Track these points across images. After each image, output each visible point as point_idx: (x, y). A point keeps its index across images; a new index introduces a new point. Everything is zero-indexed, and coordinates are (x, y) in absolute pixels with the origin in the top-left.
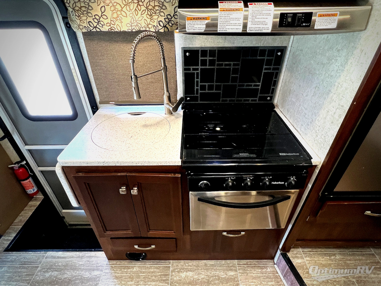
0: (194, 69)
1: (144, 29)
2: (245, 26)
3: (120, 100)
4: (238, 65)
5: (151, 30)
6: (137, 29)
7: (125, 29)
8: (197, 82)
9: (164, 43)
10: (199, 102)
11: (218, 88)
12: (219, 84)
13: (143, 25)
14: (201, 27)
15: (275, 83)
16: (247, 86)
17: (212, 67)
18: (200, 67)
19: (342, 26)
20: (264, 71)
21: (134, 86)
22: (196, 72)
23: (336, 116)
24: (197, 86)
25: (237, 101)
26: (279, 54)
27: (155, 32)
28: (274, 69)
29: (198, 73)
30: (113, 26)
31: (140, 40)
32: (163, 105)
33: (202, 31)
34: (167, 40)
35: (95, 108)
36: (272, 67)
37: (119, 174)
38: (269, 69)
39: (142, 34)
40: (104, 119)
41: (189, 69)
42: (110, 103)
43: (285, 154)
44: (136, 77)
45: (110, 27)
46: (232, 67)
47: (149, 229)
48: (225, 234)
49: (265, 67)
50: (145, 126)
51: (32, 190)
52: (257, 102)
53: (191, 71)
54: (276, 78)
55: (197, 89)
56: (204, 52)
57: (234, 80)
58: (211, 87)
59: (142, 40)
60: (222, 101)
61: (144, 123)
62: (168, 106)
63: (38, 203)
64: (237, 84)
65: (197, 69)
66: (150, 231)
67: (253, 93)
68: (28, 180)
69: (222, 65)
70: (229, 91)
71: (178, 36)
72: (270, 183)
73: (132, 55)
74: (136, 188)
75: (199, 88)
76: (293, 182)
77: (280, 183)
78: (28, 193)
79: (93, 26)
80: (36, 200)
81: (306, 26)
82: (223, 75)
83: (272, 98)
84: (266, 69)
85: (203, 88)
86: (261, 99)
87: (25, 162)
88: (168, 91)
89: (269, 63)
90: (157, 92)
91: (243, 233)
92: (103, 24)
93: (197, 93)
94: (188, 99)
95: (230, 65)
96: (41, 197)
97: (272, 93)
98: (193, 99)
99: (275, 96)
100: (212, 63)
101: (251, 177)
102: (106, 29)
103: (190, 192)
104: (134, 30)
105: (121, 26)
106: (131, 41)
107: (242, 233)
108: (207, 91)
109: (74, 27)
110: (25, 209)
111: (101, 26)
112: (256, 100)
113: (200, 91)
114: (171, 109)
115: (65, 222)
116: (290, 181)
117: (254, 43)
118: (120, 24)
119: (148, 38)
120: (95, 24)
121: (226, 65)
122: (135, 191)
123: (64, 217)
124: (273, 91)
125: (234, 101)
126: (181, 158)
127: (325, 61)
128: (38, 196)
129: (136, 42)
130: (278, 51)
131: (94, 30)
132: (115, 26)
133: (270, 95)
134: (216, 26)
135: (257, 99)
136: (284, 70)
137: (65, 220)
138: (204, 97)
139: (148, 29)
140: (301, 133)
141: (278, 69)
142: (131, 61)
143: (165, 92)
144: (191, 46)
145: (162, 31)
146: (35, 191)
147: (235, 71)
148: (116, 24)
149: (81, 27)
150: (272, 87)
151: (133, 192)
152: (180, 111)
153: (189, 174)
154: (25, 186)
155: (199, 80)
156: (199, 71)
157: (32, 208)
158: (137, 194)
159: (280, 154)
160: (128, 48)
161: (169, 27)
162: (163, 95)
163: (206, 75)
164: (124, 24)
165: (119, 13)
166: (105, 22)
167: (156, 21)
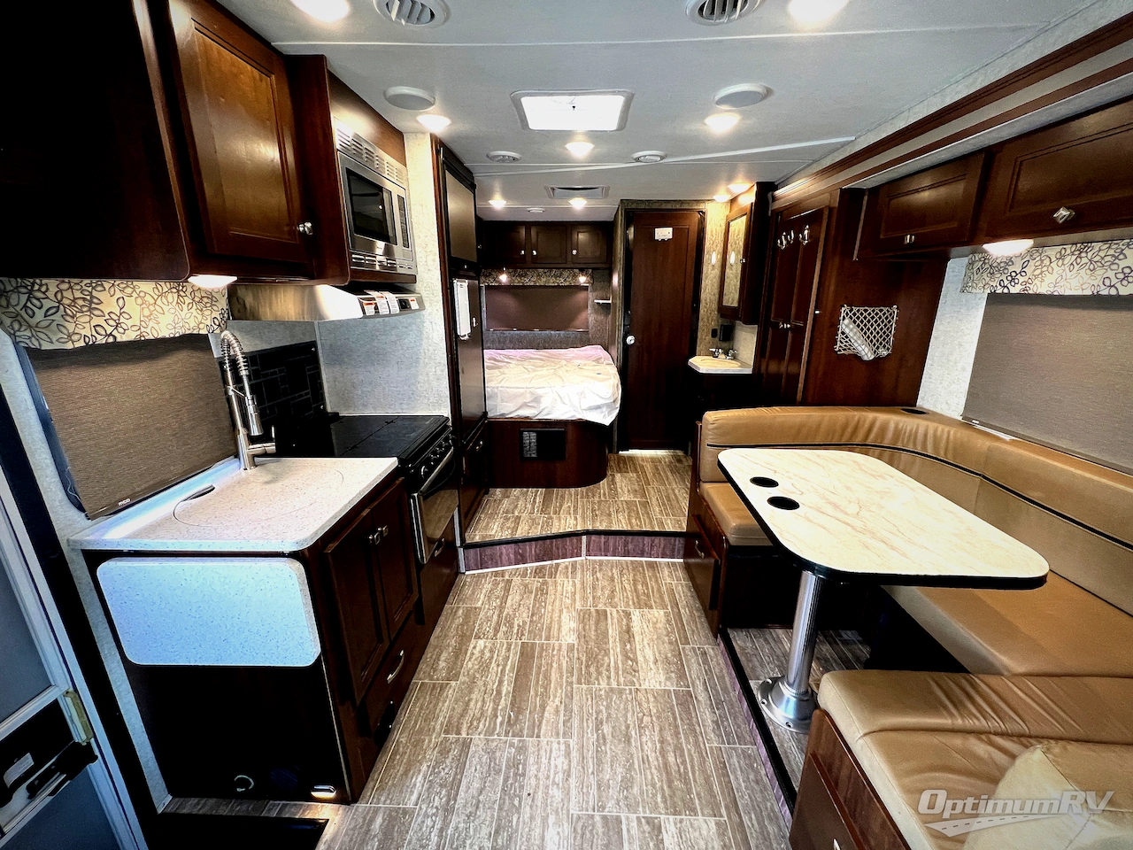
3: (138, 489)
4: (283, 371)
6: (182, 331)
7: (164, 333)
13: (192, 324)
15: (321, 386)
26: (313, 349)
30: (145, 330)
42: (121, 503)
45: (138, 333)
46: (278, 375)
54: (319, 378)
64: (290, 397)
66: (394, 618)
69: (268, 374)
79: (104, 333)
83: (325, 406)
84: (309, 370)
92: (126, 328)
99: (326, 403)
102: (131, 336)
105: (157, 329)
111: (123, 331)
118: (156, 326)
120: (109, 330)
124: (323, 397)
131: (106, 341)
132: (148, 330)
133: (321, 402)
141: (317, 368)
143: (240, 428)
148: (150, 327)
149: (77, 337)
150: (320, 392)
164: (162, 325)
165: (152, 308)
166: (130, 323)
167: (209, 317)
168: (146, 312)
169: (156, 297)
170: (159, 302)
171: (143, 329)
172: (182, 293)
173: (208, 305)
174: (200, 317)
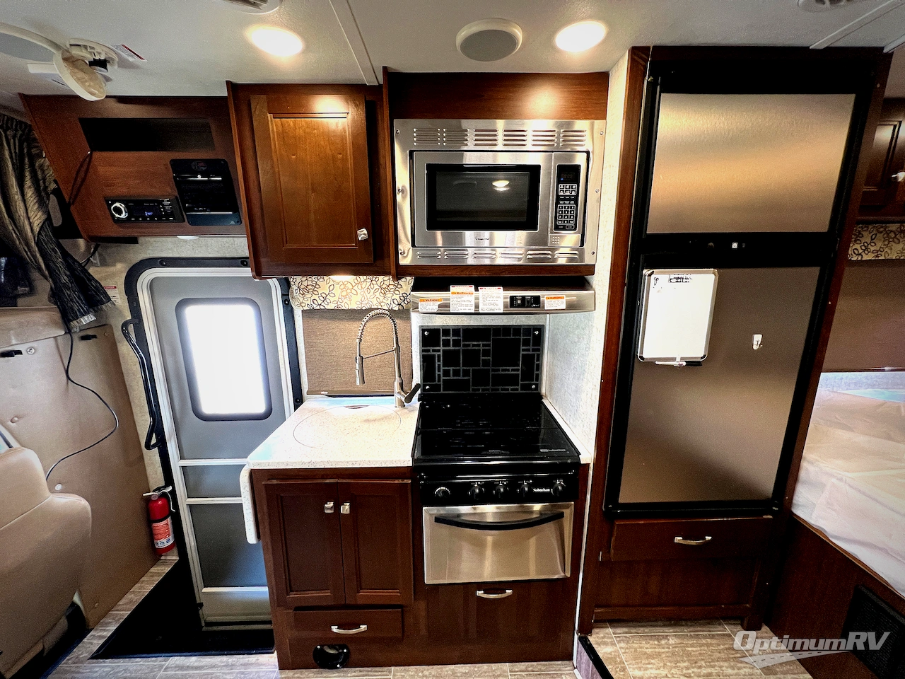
0: (434, 351)
1: (376, 307)
2: (477, 306)
3: (335, 389)
4: (489, 345)
5: (383, 308)
6: (368, 306)
7: (353, 306)
8: (439, 366)
9: (397, 321)
10: (442, 392)
11: (466, 373)
12: (468, 368)
13: (375, 302)
14: (434, 307)
15: (539, 367)
16: (503, 370)
17: (457, 348)
18: (441, 348)
19: (572, 307)
20: (522, 353)
21: (358, 368)
22: (436, 354)
23: (593, 398)
24: (439, 371)
25: (492, 390)
26: (537, 333)
27: (389, 310)
28: (533, 350)
29: (439, 356)
30: (341, 304)
31: (370, 319)
32: (393, 395)
33: (435, 311)
34: (401, 318)
35: (298, 400)
36: (531, 347)
37: (328, 481)
38: (528, 350)
39: (374, 313)
40: (310, 414)
41: (428, 351)
42: (322, 393)
43: (547, 451)
44: (362, 358)
45: (336, 305)
46: (481, 348)
47: (360, 587)
48: (480, 593)
49: (522, 348)
50: (367, 421)
51: (165, 541)
52: (520, 391)
53: (432, 353)
54: (538, 360)
55: (439, 376)
56: (446, 331)
57: (486, 363)
58: (456, 373)
59: (373, 318)
60: (473, 390)
61: (365, 418)
62: (399, 396)
63: (168, 569)
64: (490, 368)
65: (439, 351)
66: (361, 591)
67: (513, 380)
68: (165, 522)
69: (469, 345)
70: (481, 378)
71: (414, 316)
72: (530, 490)
73: (360, 334)
74: (348, 504)
75: (441, 373)
76: (560, 488)
77: (544, 490)
78: (157, 547)
79: (317, 304)
80: (165, 563)
81: (535, 307)
82: (471, 357)
83: (538, 386)
84: (523, 350)
85: (446, 373)
86: (523, 387)
87: (170, 488)
88: (400, 376)
89: (526, 343)
90: (386, 378)
91: (509, 592)
92: (329, 302)
93: (439, 381)
94: (427, 387)
95: (479, 345)
96: (174, 557)
97: (537, 380)
98: (433, 388)
99: (541, 384)
100: (456, 343)
101: (505, 481)
102: (331, 306)
103: (424, 508)
104: (364, 308)
105: (349, 303)
106: (361, 319)
107: (507, 591)
108: (452, 378)
109: (294, 304)
110: (143, 579)
111: (327, 303)
112: (517, 390)
113: (442, 378)
114: (403, 399)
115: (201, 617)
116: (556, 485)
117: (505, 321)
118: (348, 302)
119: (379, 316)
120: (320, 302)
121: (474, 345)
122: (346, 508)
123: (201, 605)
124: (538, 378)
125: (488, 390)
126: (413, 455)
127: (577, 340)
128: (169, 558)
129: (365, 320)
130: (535, 330)
131: (318, 308)
132: (343, 304)
133: (534, 382)
134: (448, 306)
135: (519, 387)
136: (546, 351)
137: (200, 612)
138: (448, 384)
139: (380, 307)
140: (571, 426)
141: (539, 350)
142: (358, 340)
143: (397, 377)
144: (430, 324)
145: (396, 308)
146: (169, 544)
147: (486, 353)
148: (344, 302)
149: (303, 305)
150: (535, 372)
151: (344, 509)
152: (416, 403)
153: (422, 478)
154: (157, 532)
155: (441, 363)
156: (441, 353)
157: (156, 578)
158: (348, 512)
159: (541, 450)
160: (355, 327)
161: (404, 305)
162: (394, 381)
163: (450, 358)
164: (353, 302)
165: (349, 291)
166: (332, 299)
167: (390, 299)
168: (344, 293)
169: (354, 284)
170: (356, 288)
171: (339, 303)
172: (374, 282)
173: (392, 290)
174: (381, 299)
